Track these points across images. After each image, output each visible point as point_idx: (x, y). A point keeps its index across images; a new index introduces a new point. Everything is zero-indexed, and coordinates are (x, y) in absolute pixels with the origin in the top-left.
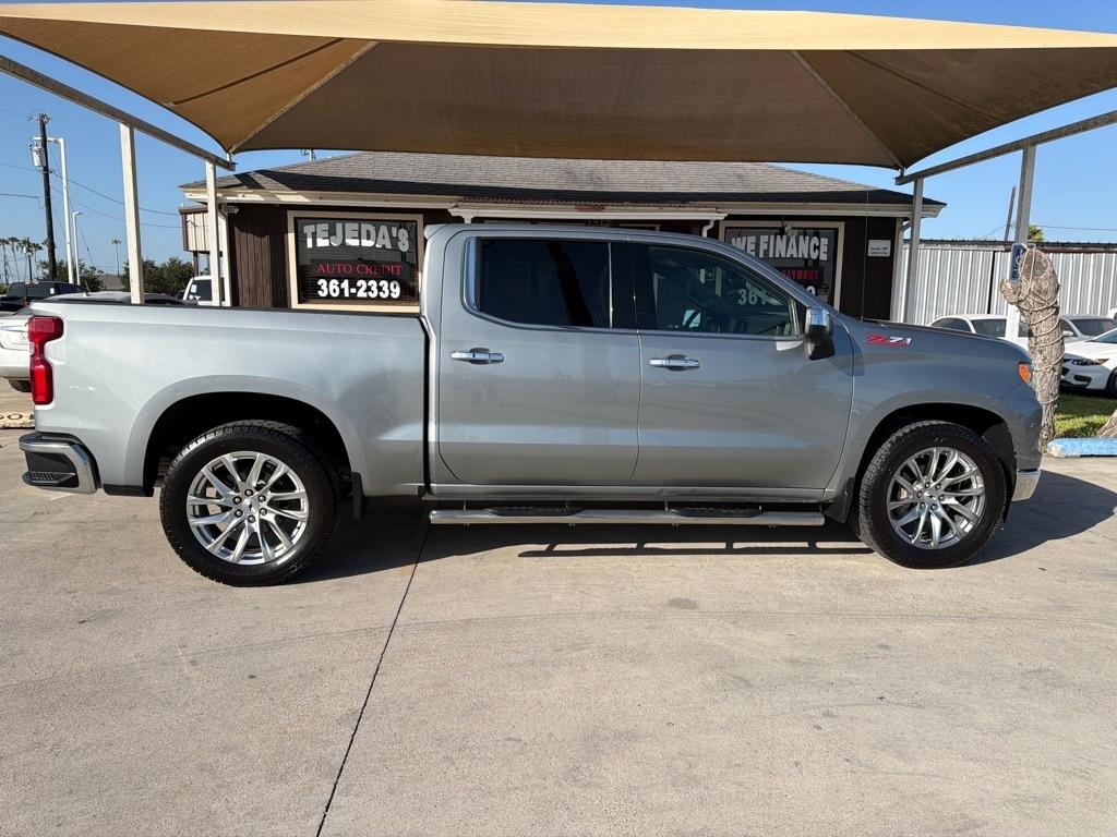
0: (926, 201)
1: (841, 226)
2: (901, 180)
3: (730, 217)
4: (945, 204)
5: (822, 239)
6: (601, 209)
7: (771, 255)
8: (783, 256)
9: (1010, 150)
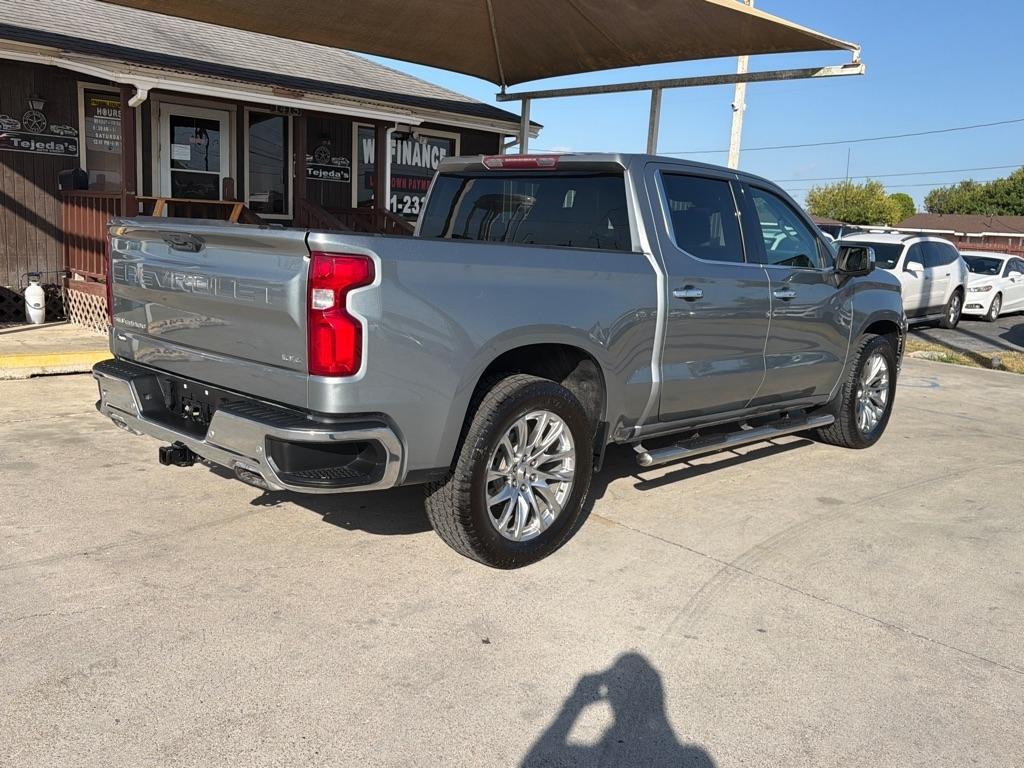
0: (532, 123)
1: (457, 137)
2: (502, 97)
3: (424, 125)
4: (542, 126)
5: (441, 149)
6: (299, 96)
7: (399, 162)
8: (409, 163)
9: (637, 89)
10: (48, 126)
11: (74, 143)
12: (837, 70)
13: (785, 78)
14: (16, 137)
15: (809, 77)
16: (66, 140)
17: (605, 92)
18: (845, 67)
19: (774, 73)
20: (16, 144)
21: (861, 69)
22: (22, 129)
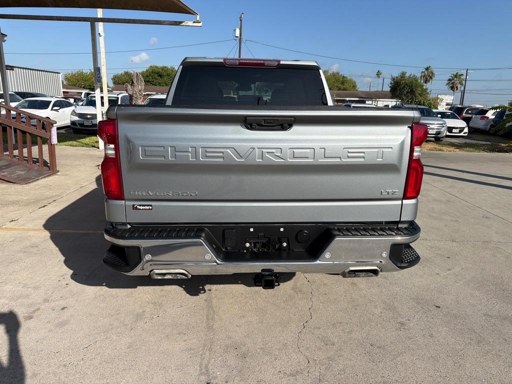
9: (80, 21)
12: (190, 23)
13: (166, 25)
15: (178, 25)
17: (58, 20)
18: (194, 22)
19: (160, 21)
21: (200, 24)
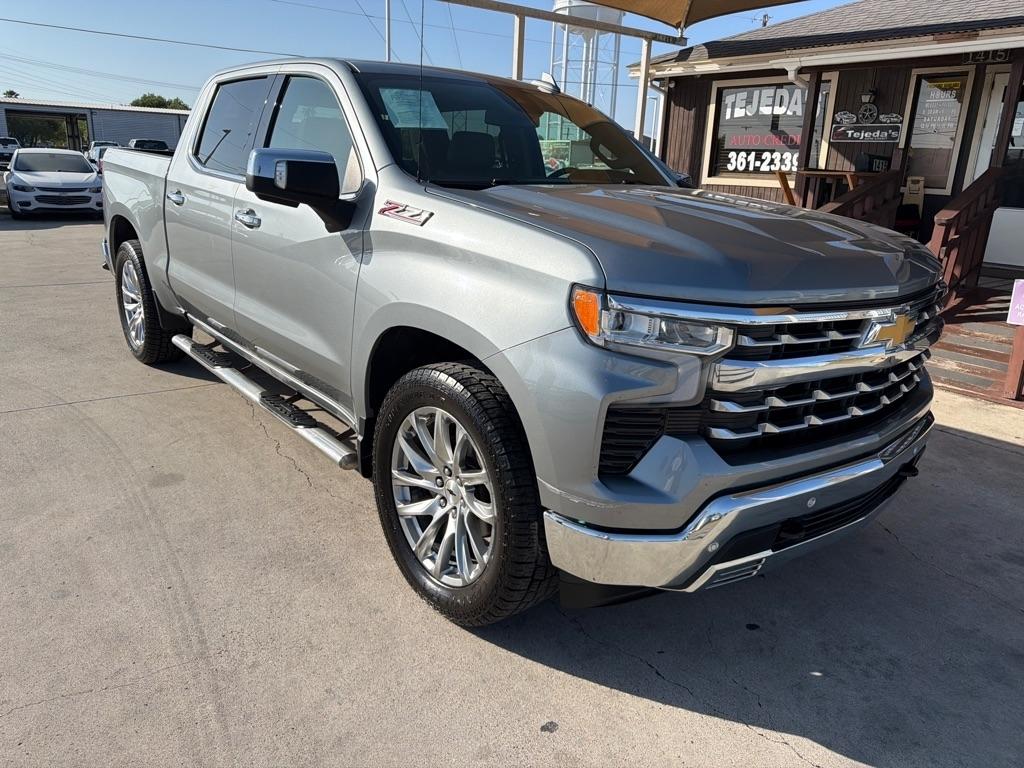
10: (878, 116)
11: (897, 129)
14: (851, 129)
16: (891, 128)
20: (850, 135)
22: (857, 122)
